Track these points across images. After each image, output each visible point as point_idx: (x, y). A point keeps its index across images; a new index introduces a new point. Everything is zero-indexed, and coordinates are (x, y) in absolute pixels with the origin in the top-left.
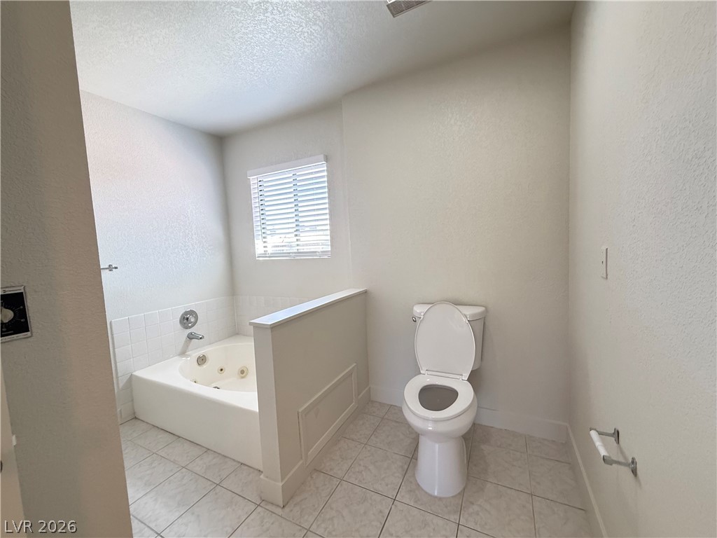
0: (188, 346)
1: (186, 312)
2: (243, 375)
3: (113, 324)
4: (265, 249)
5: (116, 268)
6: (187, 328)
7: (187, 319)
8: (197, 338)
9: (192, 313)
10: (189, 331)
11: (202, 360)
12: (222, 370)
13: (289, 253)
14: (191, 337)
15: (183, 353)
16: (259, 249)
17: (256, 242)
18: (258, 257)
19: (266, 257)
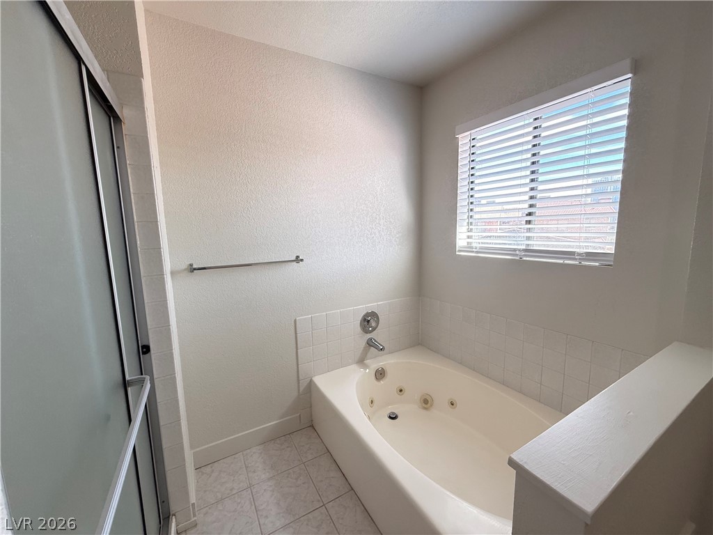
0: (366, 354)
1: (368, 313)
2: (425, 406)
3: (298, 323)
4: (469, 240)
5: (302, 260)
6: (367, 332)
7: (369, 321)
8: (376, 347)
9: (374, 315)
10: (369, 336)
11: (380, 374)
12: (401, 391)
13: (515, 250)
14: (371, 344)
15: (361, 362)
16: (461, 241)
17: (459, 229)
18: (460, 251)
19: (473, 252)
